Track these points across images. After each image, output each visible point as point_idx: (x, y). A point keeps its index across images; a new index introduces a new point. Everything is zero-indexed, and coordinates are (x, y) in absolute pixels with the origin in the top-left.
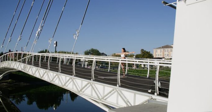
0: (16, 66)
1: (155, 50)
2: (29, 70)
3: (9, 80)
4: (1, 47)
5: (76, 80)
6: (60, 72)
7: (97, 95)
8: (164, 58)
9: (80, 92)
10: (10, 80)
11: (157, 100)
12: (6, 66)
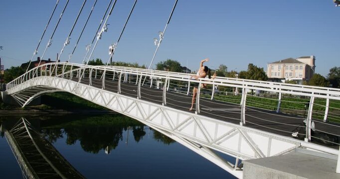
0: (55, 83)
1: (270, 65)
2: (84, 93)
3: (40, 105)
4: (35, 53)
5: (168, 111)
6: (139, 99)
7: (206, 137)
8: (284, 79)
9: (175, 131)
10: (43, 105)
11: (307, 149)
12: (43, 84)
